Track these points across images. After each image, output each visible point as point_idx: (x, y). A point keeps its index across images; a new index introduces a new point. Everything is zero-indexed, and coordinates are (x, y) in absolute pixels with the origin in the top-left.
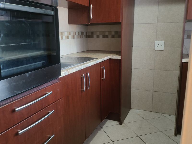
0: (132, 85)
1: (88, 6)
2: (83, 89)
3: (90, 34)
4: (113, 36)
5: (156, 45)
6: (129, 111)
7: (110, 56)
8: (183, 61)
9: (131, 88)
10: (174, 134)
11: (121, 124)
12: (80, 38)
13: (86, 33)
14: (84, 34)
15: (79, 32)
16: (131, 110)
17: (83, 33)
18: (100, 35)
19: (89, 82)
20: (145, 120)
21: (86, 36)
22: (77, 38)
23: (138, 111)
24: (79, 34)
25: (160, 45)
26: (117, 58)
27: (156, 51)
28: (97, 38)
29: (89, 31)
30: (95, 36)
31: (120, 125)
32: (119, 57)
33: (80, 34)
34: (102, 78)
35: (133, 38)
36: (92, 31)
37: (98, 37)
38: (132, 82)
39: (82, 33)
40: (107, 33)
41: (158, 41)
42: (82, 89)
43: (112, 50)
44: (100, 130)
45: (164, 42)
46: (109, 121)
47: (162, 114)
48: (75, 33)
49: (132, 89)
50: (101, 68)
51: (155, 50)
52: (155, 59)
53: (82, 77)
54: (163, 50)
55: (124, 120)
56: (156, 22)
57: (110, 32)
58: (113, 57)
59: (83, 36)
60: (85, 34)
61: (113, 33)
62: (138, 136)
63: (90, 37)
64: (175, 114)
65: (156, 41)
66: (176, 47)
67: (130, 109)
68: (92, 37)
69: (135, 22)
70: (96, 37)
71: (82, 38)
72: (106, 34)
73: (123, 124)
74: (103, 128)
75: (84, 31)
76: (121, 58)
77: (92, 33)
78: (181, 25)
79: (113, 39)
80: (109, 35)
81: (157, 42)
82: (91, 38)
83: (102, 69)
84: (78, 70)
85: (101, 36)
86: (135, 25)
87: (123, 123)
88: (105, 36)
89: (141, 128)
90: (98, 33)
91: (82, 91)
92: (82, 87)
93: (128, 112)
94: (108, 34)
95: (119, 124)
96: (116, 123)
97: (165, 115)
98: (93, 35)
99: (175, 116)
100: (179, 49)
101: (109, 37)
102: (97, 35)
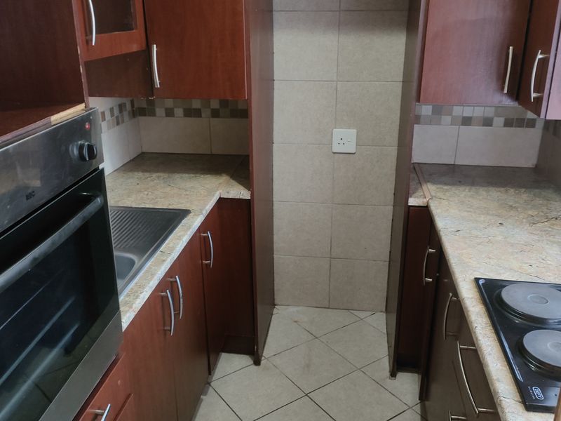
0: (275, 246)
2: (169, 328)
3: (144, 106)
4: (215, 114)
5: (336, 140)
6: (272, 314)
7: (221, 191)
8: (409, 204)
9: (273, 254)
10: (388, 375)
11: (257, 362)
12: (118, 124)
13: (132, 102)
14: (126, 110)
15: (112, 110)
16: (275, 311)
17: (125, 105)
18: (175, 110)
19: (181, 300)
20: (317, 338)
21: (133, 111)
22: (109, 128)
24: (112, 115)
26: (241, 197)
27: (337, 155)
28: (167, 116)
30: (160, 111)
31: (256, 367)
33: (116, 112)
34: (204, 262)
35: (274, 120)
37: (170, 113)
39: (121, 107)
40: (196, 105)
41: (341, 128)
42: (164, 326)
43: (214, 152)
44: (205, 393)
45: (355, 131)
47: (355, 313)
48: (103, 113)
49: (275, 256)
50: (202, 234)
51: (334, 153)
52: (333, 177)
53: (162, 297)
54: (354, 152)
56: (335, 79)
57: (206, 101)
58: (228, 192)
59: (126, 114)
60: (128, 107)
61: (215, 104)
62: (307, 395)
63: (145, 115)
64: (384, 310)
65: (335, 128)
67: (274, 305)
68: (153, 114)
69: (278, 74)
70: (164, 115)
71: (123, 122)
72: (194, 106)
73: (263, 362)
74: (212, 384)
75: (125, 102)
77: (151, 102)
78: (398, 88)
79: (215, 121)
80: (202, 110)
81: (338, 133)
82: (150, 115)
83: (204, 237)
84: (154, 288)
85: (179, 112)
86: (277, 85)
87: (263, 358)
88: (191, 113)
89: (308, 366)
90: (169, 104)
92: (166, 322)
94: (199, 107)
95: (252, 362)
96: (245, 360)
97: (362, 314)
98: (154, 109)
99: (385, 314)
100: (393, 151)
101: (203, 115)
102: (166, 109)
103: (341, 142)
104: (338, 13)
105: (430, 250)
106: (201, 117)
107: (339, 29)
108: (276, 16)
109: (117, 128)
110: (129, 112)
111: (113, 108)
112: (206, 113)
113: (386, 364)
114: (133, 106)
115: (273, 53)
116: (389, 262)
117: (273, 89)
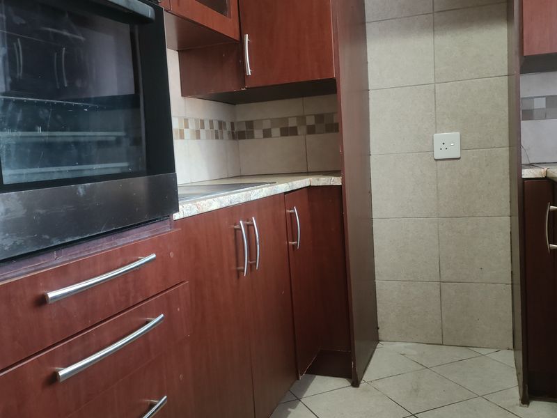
0: (377, 269)
1: (237, 38)
2: (243, 268)
3: (244, 129)
4: (311, 130)
5: (437, 145)
6: (375, 348)
7: (311, 178)
10: (519, 402)
11: (356, 384)
12: (217, 138)
13: (232, 124)
14: (226, 129)
15: (211, 122)
16: (379, 345)
17: (225, 124)
18: (272, 130)
19: (258, 246)
20: (427, 368)
21: (233, 133)
22: (208, 138)
23: (403, 345)
24: (212, 127)
25: (448, 143)
26: (332, 183)
27: (440, 162)
28: (264, 137)
29: (239, 119)
30: (258, 133)
31: (354, 389)
32: (336, 181)
33: (216, 126)
34: (290, 243)
35: (371, 132)
36: (249, 119)
37: (267, 134)
38: (376, 260)
39: (221, 124)
40: (292, 123)
41: (443, 132)
42: (237, 266)
44: (294, 407)
45: (458, 133)
46: (318, 378)
47: (475, 349)
48: (202, 122)
49: (377, 281)
50: (288, 211)
51: (436, 160)
52: (437, 187)
53: (235, 230)
54: (458, 157)
55: (364, 372)
56: (433, 81)
57: (302, 119)
58: (318, 180)
59: (225, 135)
60: (228, 127)
61: (311, 121)
62: (414, 415)
63: (244, 138)
64: (511, 347)
65: (436, 132)
66: (494, 147)
67: (378, 341)
68: (251, 136)
69: (372, 83)
70: (262, 137)
71: (222, 138)
72: (290, 125)
73: (362, 384)
74: (302, 400)
75: (224, 120)
76: (343, 181)
77: (250, 124)
78: (503, 83)
79: (310, 138)
80: (298, 128)
81: (439, 137)
82: (248, 138)
83: (291, 214)
84: (224, 205)
85: (276, 132)
86: (372, 94)
87: (362, 382)
88: (287, 131)
89: (416, 390)
90: (267, 125)
91: (239, 273)
92: (239, 262)
93: (374, 351)
94: (295, 125)
95: (350, 384)
96: (343, 382)
97: (483, 351)
98: (253, 132)
99: (513, 352)
100: (504, 153)
101: (299, 133)
102: (264, 131)
103: (444, 147)
104: (432, 15)
105: (552, 207)
106: (297, 134)
107: (434, 31)
108: (368, 27)
109: (215, 141)
110: (229, 132)
111: (212, 121)
112: (302, 130)
113: (516, 394)
114: (233, 128)
115: (367, 63)
116: (512, 284)
117: (368, 99)
